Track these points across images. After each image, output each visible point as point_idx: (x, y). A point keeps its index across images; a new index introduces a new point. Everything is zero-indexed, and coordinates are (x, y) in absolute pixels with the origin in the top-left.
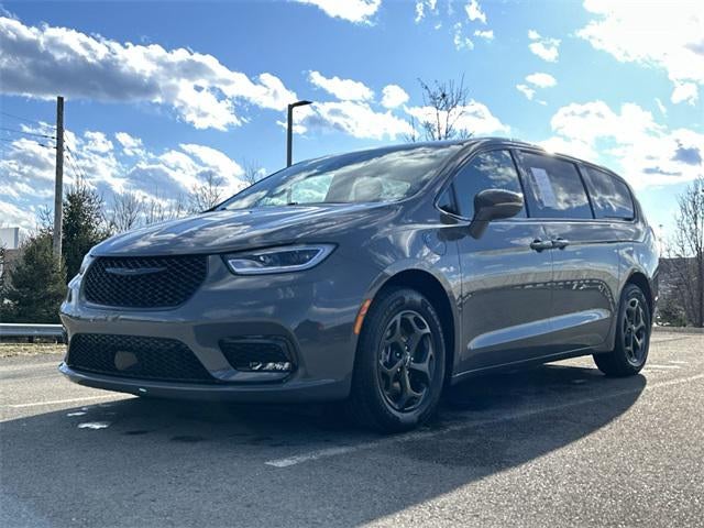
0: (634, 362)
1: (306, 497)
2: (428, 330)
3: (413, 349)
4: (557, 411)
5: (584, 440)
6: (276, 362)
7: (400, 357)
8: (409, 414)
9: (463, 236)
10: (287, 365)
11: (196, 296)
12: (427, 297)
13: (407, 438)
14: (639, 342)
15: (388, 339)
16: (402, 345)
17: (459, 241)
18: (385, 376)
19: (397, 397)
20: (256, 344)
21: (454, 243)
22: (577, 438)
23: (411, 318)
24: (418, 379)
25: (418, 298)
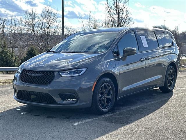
0: (170, 89)
1: (83, 133)
2: (111, 88)
3: (107, 93)
4: (145, 106)
5: (149, 115)
7: (104, 95)
8: (106, 109)
9: (120, 60)
11: (52, 82)
12: (110, 79)
13: (105, 116)
14: (172, 82)
15: (100, 91)
16: (104, 92)
18: (100, 100)
19: (103, 105)
20: (68, 95)
22: (148, 115)
23: (106, 85)
24: (108, 100)
25: (108, 79)
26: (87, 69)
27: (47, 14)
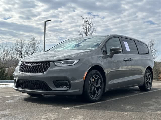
6: (66, 86)
9: (108, 58)
10: (68, 86)
17: (107, 59)
20: (61, 82)
21: (106, 59)
26: (79, 60)
27: (33, 44)
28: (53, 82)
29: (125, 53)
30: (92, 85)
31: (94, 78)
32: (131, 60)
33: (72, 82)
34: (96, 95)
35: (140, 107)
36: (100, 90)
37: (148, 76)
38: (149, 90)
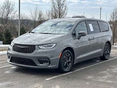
27: (7, 6)
28: (38, 60)
29: (90, 34)
30: (65, 61)
31: (66, 56)
32: (94, 39)
33: (51, 59)
34: (67, 68)
35: (97, 77)
36: (70, 64)
37: (107, 48)
38: (107, 59)
